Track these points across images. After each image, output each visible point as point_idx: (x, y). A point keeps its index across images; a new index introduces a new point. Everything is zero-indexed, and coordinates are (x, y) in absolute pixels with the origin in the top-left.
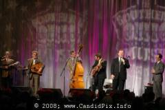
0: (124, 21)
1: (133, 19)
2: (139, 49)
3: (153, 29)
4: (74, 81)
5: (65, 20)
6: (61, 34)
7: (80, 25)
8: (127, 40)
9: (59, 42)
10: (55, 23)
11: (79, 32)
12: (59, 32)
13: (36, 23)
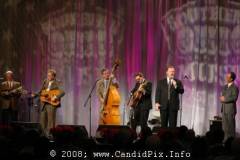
0: (178, 24)
1: (192, 21)
2: (201, 65)
3: (221, 36)
4: (105, 114)
5: (91, 24)
6: (85, 44)
7: (113, 31)
8: (182, 51)
9: (82, 57)
10: (76, 28)
11: (111, 41)
12: (82, 41)
13: (47, 27)
